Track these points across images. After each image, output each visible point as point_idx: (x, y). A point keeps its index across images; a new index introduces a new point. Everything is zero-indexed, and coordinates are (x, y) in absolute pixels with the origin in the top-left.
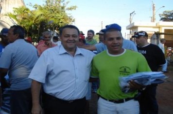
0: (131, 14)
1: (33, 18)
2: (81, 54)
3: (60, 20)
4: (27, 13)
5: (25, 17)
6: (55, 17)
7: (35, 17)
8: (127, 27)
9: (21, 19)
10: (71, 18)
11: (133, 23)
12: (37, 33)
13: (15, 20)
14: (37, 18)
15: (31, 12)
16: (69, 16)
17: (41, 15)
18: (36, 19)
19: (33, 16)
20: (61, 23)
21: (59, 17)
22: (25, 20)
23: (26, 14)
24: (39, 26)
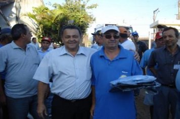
0: (154, 12)
1: (53, 17)
2: (82, 54)
3: (80, 19)
4: (46, 12)
5: (44, 17)
6: (75, 16)
7: (55, 17)
8: (150, 25)
9: (40, 19)
10: (92, 16)
11: (158, 21)
12: (57, 33)
13: (34, 20)
14: (57, 17)
15: (51, 11)
16: (89, 14)
17: (61, 14)
18: (56, 19)
19: (53, 15)
20: (82, 22)
21: (79, 16)
22: (45, 20)
23: (46, 14)
24: (59, 26)
